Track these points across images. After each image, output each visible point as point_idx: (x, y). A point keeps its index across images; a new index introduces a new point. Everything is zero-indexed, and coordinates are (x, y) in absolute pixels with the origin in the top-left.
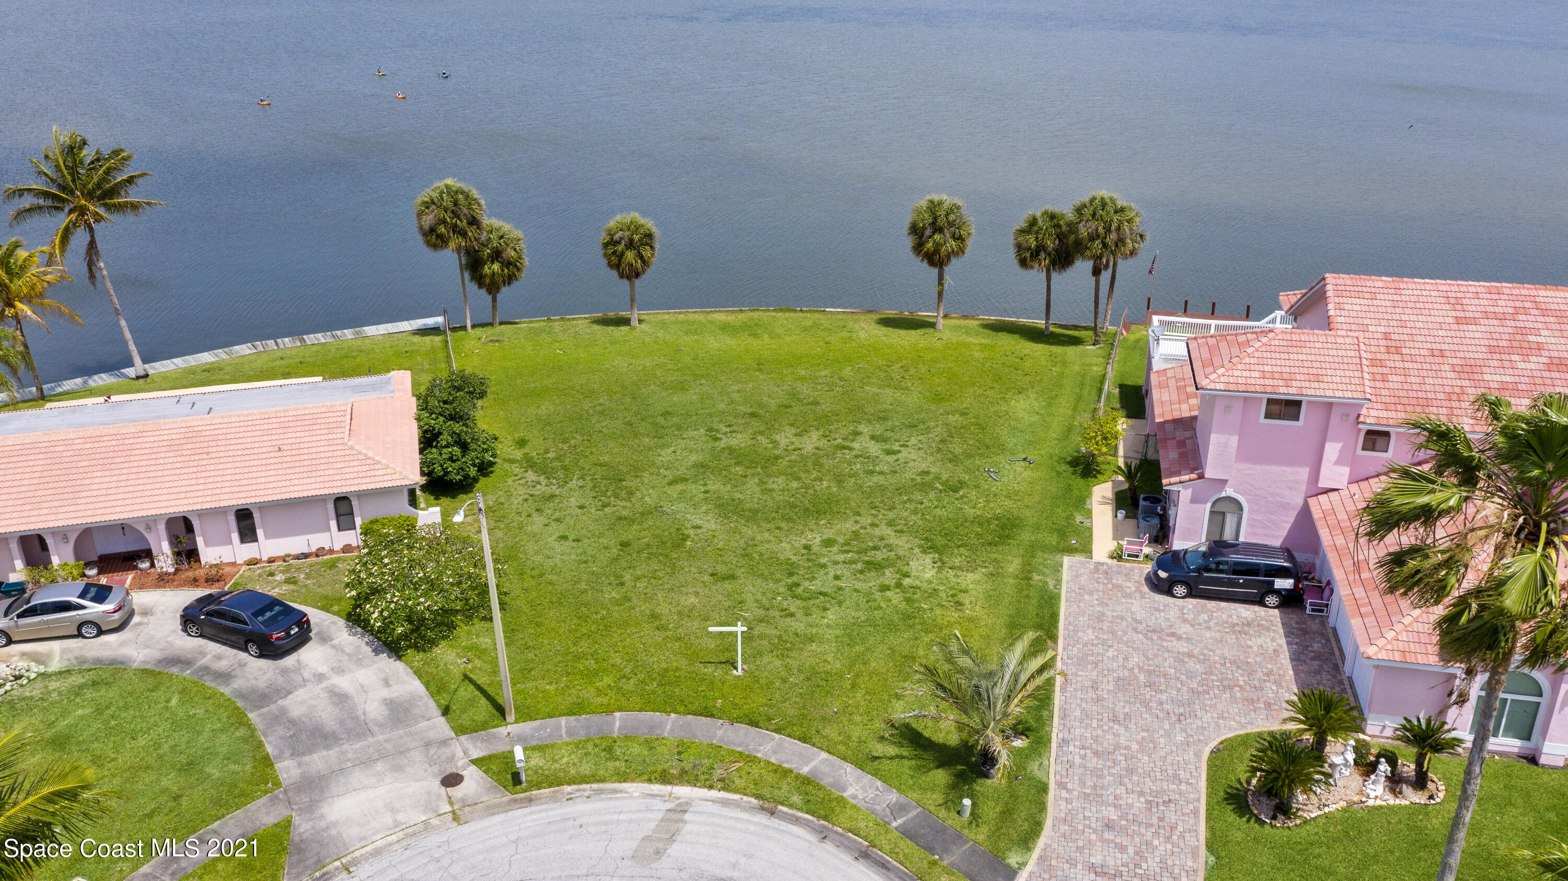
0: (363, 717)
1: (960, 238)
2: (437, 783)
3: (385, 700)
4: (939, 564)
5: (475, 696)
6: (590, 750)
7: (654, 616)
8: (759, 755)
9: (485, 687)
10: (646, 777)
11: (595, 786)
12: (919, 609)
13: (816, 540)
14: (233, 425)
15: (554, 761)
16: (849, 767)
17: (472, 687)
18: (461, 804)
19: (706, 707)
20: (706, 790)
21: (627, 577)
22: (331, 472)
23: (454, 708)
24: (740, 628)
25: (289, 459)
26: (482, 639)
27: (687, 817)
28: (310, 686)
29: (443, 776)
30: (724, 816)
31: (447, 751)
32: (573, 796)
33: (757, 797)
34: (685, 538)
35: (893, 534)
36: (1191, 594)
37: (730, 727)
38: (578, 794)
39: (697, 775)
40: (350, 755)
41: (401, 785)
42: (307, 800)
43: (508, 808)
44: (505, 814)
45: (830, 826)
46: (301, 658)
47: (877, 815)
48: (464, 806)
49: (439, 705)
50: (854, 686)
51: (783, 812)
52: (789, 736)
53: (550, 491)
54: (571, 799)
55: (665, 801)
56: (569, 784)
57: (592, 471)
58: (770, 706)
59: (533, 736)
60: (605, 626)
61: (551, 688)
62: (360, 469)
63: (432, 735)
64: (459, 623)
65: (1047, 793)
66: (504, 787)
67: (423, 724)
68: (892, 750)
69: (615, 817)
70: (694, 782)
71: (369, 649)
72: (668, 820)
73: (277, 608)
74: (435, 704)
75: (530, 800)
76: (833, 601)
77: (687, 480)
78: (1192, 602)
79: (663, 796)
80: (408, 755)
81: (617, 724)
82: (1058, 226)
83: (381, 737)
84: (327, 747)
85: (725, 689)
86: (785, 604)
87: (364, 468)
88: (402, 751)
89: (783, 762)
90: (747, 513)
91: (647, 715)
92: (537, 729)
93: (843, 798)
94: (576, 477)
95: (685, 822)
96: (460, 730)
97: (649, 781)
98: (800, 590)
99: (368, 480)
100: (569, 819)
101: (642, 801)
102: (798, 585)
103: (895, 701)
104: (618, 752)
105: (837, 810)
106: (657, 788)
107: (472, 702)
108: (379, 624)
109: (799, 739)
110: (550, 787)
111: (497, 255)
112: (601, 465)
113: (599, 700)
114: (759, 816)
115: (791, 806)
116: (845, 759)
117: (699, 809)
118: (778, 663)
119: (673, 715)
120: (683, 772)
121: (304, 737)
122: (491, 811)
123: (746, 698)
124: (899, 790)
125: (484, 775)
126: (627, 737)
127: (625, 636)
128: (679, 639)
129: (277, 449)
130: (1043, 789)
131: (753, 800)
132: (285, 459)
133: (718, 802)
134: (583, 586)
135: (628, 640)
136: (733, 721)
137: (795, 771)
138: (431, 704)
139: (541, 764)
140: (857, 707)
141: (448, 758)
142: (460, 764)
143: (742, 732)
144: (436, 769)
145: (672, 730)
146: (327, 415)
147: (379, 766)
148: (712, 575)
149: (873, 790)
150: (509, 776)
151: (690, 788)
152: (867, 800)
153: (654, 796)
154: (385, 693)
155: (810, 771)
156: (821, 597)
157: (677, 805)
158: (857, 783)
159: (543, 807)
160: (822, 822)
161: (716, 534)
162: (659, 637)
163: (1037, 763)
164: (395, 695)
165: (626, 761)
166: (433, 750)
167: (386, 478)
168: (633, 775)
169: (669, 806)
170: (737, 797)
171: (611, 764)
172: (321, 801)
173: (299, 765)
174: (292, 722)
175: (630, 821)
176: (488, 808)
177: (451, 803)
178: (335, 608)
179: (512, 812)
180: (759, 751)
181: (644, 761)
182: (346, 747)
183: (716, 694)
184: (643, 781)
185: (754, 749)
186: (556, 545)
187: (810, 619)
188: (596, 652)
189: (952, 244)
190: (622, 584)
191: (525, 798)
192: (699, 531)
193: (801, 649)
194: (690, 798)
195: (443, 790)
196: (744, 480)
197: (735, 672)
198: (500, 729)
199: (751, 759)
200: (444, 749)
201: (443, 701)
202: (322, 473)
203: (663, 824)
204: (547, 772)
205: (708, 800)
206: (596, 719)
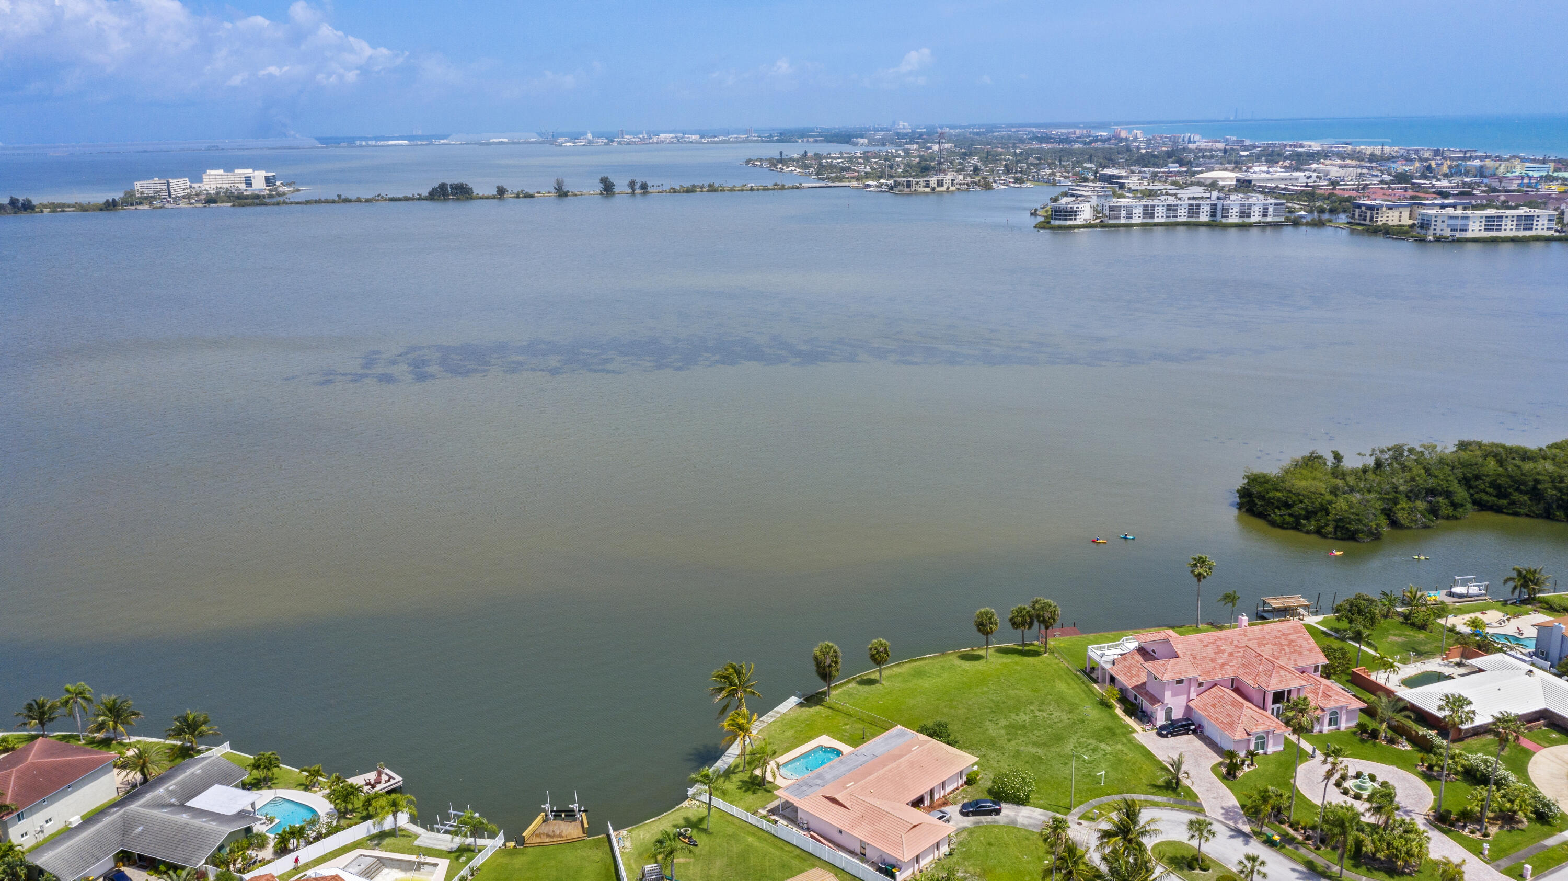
78: (1172, 737)
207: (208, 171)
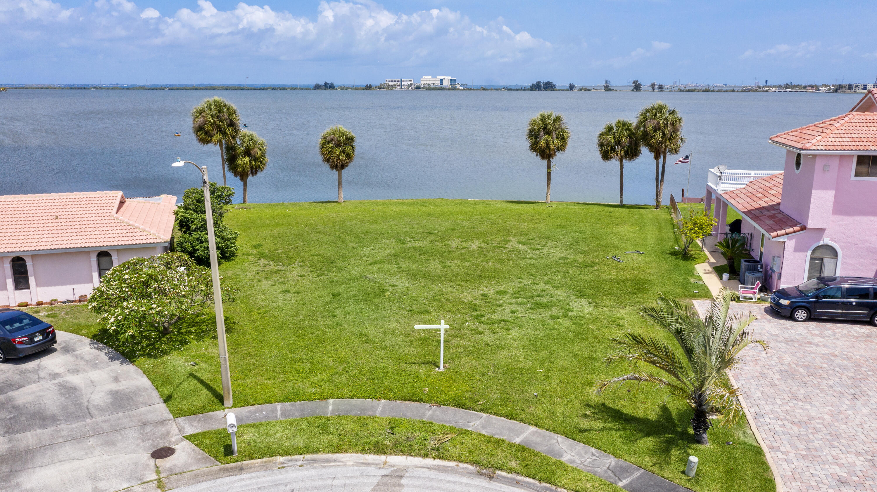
0: (86, 404)
1: (563, 139)
2: (148, 455)
3: (111, 391)
4: (593, 304)
5: (197, 388)
6: (304, 427)
7: (361, 335)
8: (470, 429)
9: (208, 382)
10: (360, 448)
11: (308, 456)
12: (589, 329)
13: (491, 292)
14: (22, 202)
15: (267, 435)
16: (560, 438)
17: (196, 381)
18: (168, 473)
19: (414, 394)
20: (420, 459)
21: (338, 312)
22: (96, 233)
23: (176, 396)
24: (443, 326)
25: (63, 224)
26: (210, 351)
27: (403, 481)
28: (42, 382)
29: (154, 450)
30: (442, 481)
31: (163, 430)
32: (285, 465)
33: (474, 463)
34: (384, 291)
35: (551, 288)
36: (810, 319)
37: (438, 408)
38: (290, 464)
39: (411, 445)
40: (64, 433)
41: (109, 457)
42: (7, 470)
43: (217, 476)
44: (213, 481)
45: (554, 488)
46: (42, 363)
47: (600, 477)
48: (171, 475)
49: (161, 395)
50: (547, 377)
51: (502, 477)
52: (496, 414)
53: (277, 268)
54: (283, 467)
55: (380, 468)
56: (281, 455)
57: (311, 258)
58: (474, 393)
59: (248, 418)
60: (320, 341)
61: (269, 383)
62: (121, 231)
63: (150, 417)
64: (191, 340)
65: (764, 455)
66: (215, 458)
67: (143, 409)
68: (598, 424)
69: (329, 482)
70: (409, 452)
71: (106, 358)
72: (385, 484)
73: (26, 321)
74: (158, 394)
75: (241, 469)
76: (514, 325)
77: (383, 262)
78: (812, 325)
79: (377, 464)
80: (123, 433)
81: (331, 407)
82: (628, 129)
83: (99, 419)
84: (43, 427)
85: (430, 381)
86: (474, 327)
87: (125, 231)
88: (117, 429)
89: (494, 435)
90: (433, 278)
91: (359, 402)
92: (255, 412)
93: (561, 463)
94: (297, 261)
95: (403, 486)
96: (178, 413)
97: (363, 451)
98: (484, 319)
99: (126, 238)
100: (281, 484)
101: (357, 468)
102: (482, 316)
103: (588, 388)
104: (332, 428)
105: (559, 472)
106: (371, 457)
107: (194, 392)
108: (114, 327)
109: (506, 417)
110: (262, 457)
111: (248, 153)
112: (317, 256)
113: (314, 390)
114: (478, 480)
115: (509, 471)
116: (554, 431)
117: (416, 474)
118: (475, 363)
119: (383, 401)
120: (396, 443)
121: (23, 419)
122: (198, 478)
123: (450, 387)
124: (615, 455)
125: (196, 448)
126: (339, 417)
127: (337, 347)
128: (386, 348)
129: (55, 217)
130: (759, 452)
131: (469, 466)
132: (60, 224)
133: (434, 469)
134: (301, 317)
135: (340, 349)
136: (440, 404)
137: (508, 442)
138: (155, 394)
139: (254, 438)
140: (555, 392)
141: (162, 435)
142: (173, 439)
143: (450, 412)
144: (148, 443)
145: (383, 411)
146: (101, 199)
147: (91, 442)
148: (409, 311)
149: (589, 455)
150: (222, 449)
151: (405, 457)
152: (586, 464)
153: (368, 464)
154: (114, 387)
155: (522, 441)
156: (503, 323)
157: (392, 471)
158: (571, 450)
159: (253, 475)
160: (544, 484)
161: (410, 289)
162: (367, 347)
163: (741, 432)
164: (121, 388)
165: (340, 435)
166: (148, 429)
167: (142, 238)
168: (347, 447)
169: (384, 472)
170: (453, 464)
171: (324, 438)
172: (20, 471)
173: (10, 441)
174: (16, 408)
175: (345, 486)
176: (196, 476)
177: (158, 472)
178: (85, 331)
179: (220, 480)
180: (469, 427)
181: (358, 434)
182: (63, 426)
183: (422, 384)
184: (358, 452)
185: (464, 425)
186: (280, 296)
187: (497, 335)
188: (311, 357)
189: (558, 142)
190: (335, 316)
191: (236, 468)
192: (395, 288)
193: (494, 354)
194: (406, 466)
195: (152, 461)
196: (428, 262)
197: (437, 369)
198: (217, 413)
199: (462, 432)
200: (160, 428)
201: (166, 392)
202: (89, 233)
203: (379, 487)
204: (259, 445)
205: (424, 468)
206: (310, 404)
207: (424, 77)
